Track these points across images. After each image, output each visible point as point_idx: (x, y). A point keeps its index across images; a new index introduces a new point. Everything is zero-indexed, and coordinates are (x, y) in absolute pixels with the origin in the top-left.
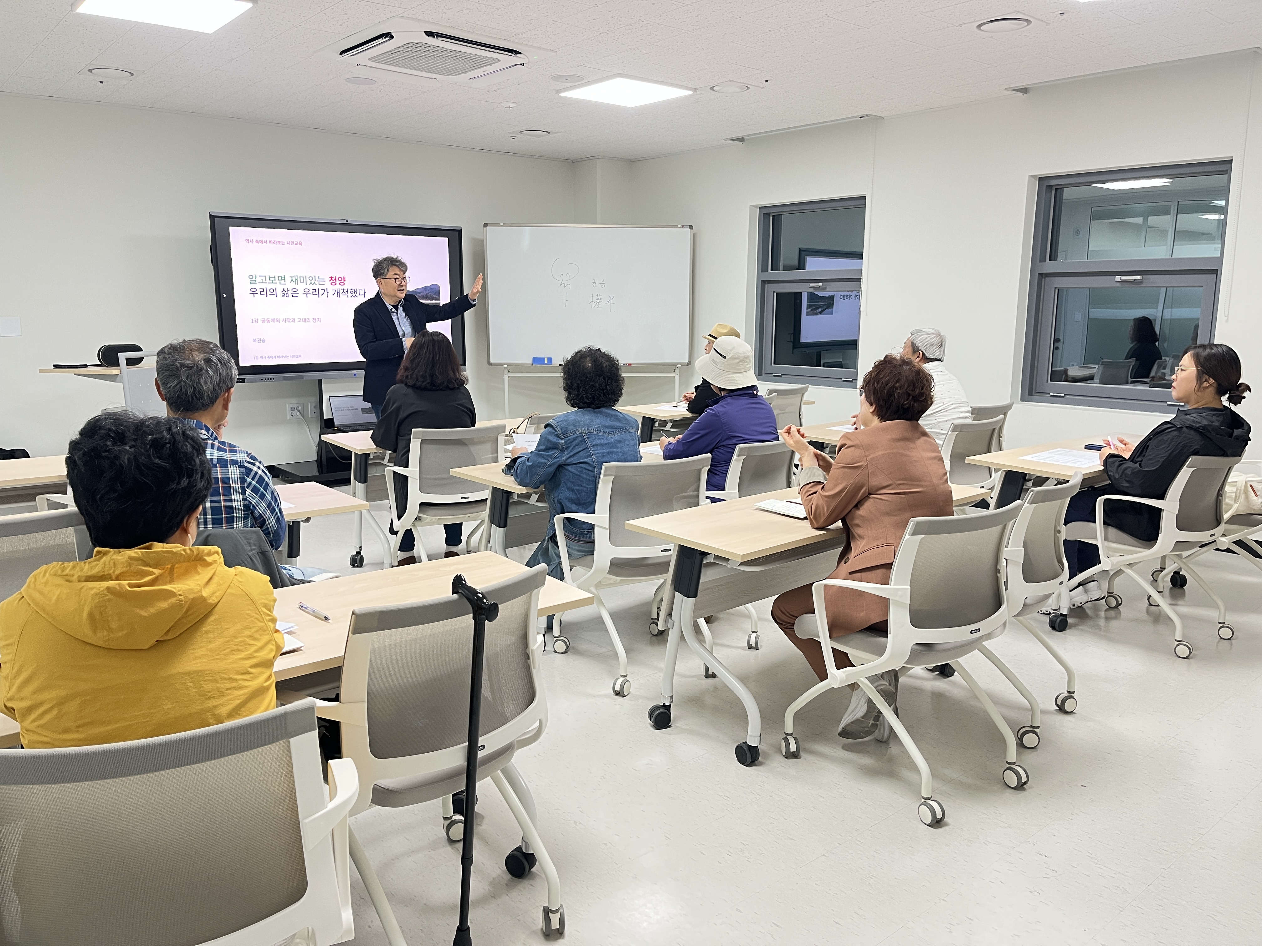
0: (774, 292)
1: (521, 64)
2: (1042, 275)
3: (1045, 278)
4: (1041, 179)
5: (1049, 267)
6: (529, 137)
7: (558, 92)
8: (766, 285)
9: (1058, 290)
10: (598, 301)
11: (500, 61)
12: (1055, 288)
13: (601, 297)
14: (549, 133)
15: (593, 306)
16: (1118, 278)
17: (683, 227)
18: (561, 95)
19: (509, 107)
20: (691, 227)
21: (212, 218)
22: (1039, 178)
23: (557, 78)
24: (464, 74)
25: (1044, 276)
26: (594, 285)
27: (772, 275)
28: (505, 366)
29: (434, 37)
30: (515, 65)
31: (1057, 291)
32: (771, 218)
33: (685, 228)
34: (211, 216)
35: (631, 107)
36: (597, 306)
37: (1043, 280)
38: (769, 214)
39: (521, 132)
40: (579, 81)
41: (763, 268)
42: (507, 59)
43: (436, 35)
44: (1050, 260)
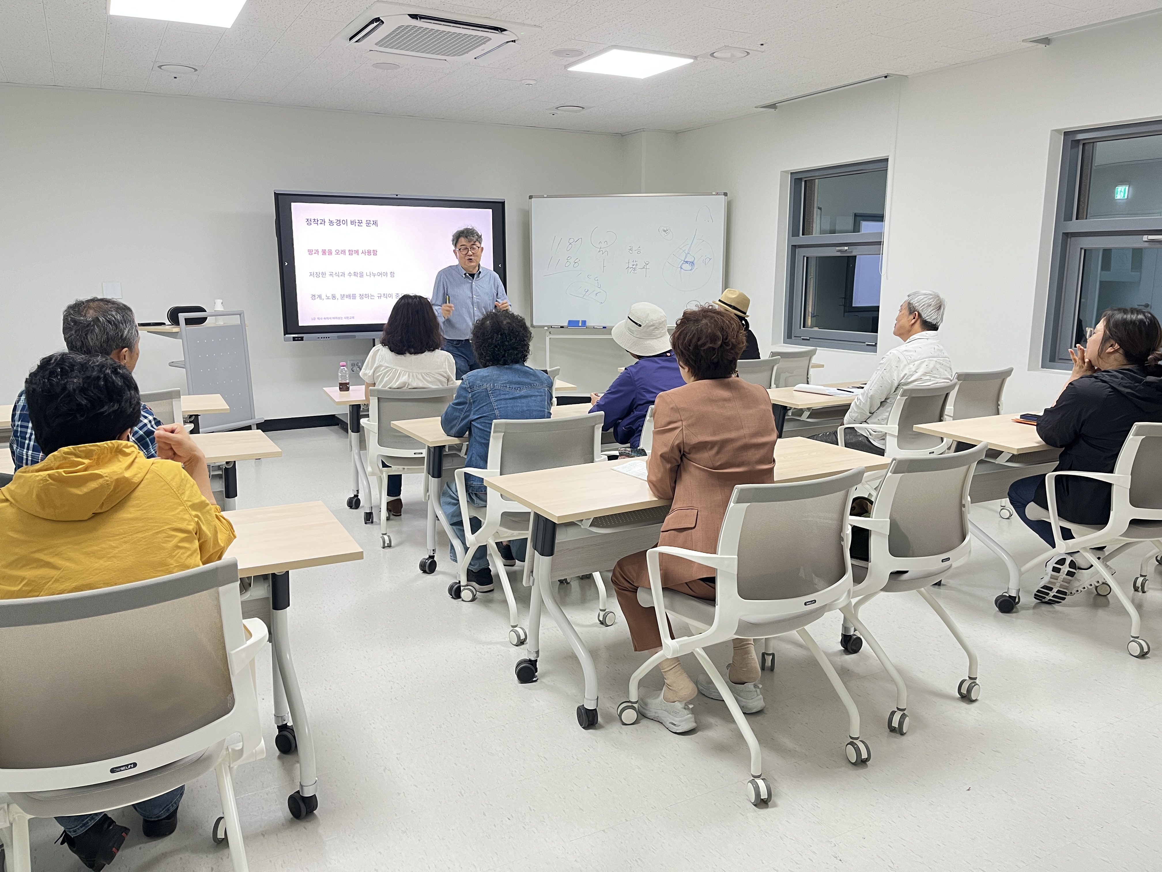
0: (804, 256)
1: (512, 41)
2: (1067, 236)
3: (1070, 238)
4: (1066, 134)
5: (1075, 226)
6: (569, 113)
7: (566, 67)
8: (797, 250)
9: (1085, 250)
10: (634, 267)
11: (491, 39)
12: (1081, 248)
13: (636, 263)
14: (583, 108)
15: (629, 272)
16: (1145, 238)
17: (717, 194)
18: (570, 69)
19: (529, 84)
20: (726, 194)
21: (277, 195)
22: (1065, 132)
23: (558, 53)
24: (466, 54)
25: (1069, 236)
26: (631, 252)
27: (802, 239)
28: (546, 328)
29: (417, 19)
30: (507, 42)
31: (1083, 251)
32: (803, 183)
33: (719, 195)
34: (275, 193)
35: (642, 77)
36: (633, 271)
37: (1069, 239)
38: (801, 179)
39: (557, 108)
40: (580, 55)
41: (794, 233)
42: (496, 38)
43: (419, 17)
44: (1077, 219)
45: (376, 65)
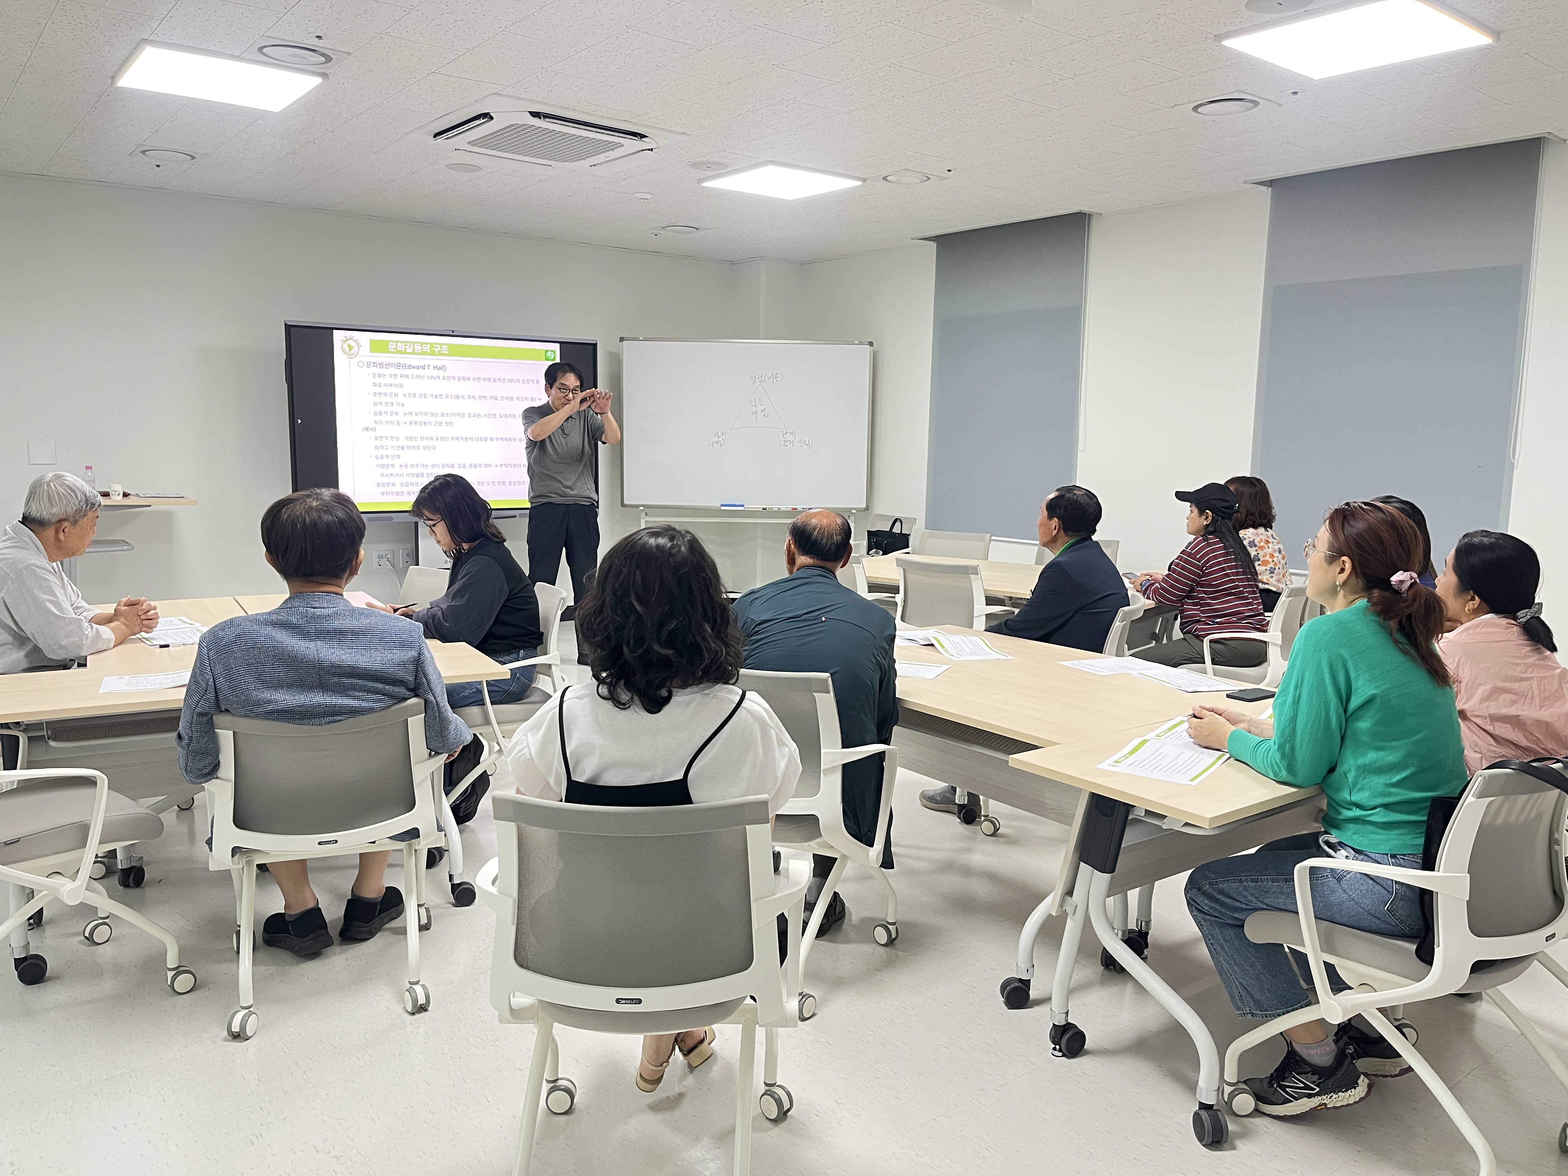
1: (649, 150)
6: (676, 234)
7: (699, 181)
11: (623, 146)
14: (698, 229)
18: (703, 184)
19: (644, 199)
20: (871, 344)
21: (288, 328)
23: (696, 165)
24: (583, 161)
28: (642, 508)
29: (541, 118)
30: (642, 150)
33: (863, 344)
34: (286, 324)
35: (791, 199)
39: (663, 228)
40: (721, 168)
42: (630, 145)
43: (543, 116)
45: (451, 167)
